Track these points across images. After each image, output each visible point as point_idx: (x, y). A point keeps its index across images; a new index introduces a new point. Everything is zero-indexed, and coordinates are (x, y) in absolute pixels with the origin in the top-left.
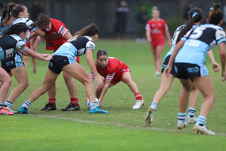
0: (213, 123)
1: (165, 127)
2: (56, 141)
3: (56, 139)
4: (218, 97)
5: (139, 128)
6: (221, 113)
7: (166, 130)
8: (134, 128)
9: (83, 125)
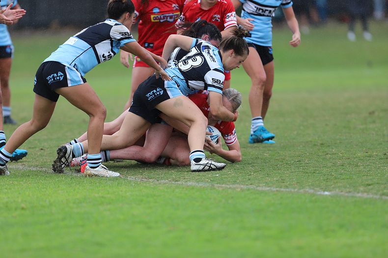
0: (292, 172)
1: (211, 180)
2: (23, 209)
3: (23, 205)
4: (302, 128)
5: (165, 183)
6: (306, 154)
7: (213, 185)
8: (157, 182)
9: (70, 179)
